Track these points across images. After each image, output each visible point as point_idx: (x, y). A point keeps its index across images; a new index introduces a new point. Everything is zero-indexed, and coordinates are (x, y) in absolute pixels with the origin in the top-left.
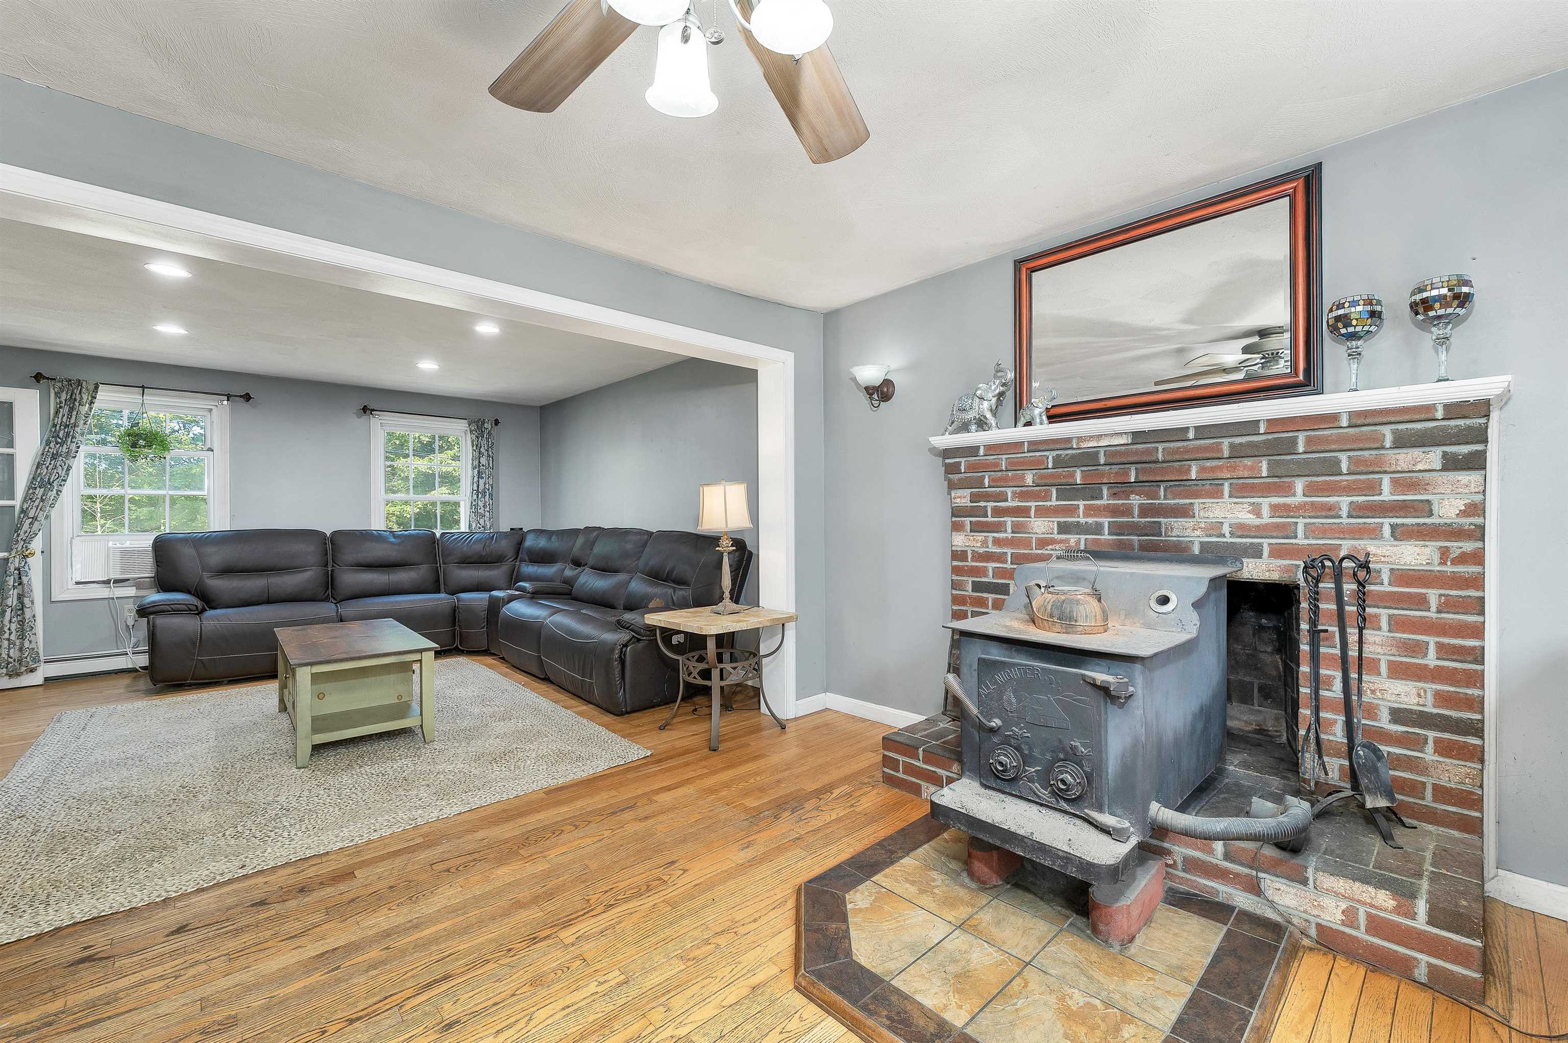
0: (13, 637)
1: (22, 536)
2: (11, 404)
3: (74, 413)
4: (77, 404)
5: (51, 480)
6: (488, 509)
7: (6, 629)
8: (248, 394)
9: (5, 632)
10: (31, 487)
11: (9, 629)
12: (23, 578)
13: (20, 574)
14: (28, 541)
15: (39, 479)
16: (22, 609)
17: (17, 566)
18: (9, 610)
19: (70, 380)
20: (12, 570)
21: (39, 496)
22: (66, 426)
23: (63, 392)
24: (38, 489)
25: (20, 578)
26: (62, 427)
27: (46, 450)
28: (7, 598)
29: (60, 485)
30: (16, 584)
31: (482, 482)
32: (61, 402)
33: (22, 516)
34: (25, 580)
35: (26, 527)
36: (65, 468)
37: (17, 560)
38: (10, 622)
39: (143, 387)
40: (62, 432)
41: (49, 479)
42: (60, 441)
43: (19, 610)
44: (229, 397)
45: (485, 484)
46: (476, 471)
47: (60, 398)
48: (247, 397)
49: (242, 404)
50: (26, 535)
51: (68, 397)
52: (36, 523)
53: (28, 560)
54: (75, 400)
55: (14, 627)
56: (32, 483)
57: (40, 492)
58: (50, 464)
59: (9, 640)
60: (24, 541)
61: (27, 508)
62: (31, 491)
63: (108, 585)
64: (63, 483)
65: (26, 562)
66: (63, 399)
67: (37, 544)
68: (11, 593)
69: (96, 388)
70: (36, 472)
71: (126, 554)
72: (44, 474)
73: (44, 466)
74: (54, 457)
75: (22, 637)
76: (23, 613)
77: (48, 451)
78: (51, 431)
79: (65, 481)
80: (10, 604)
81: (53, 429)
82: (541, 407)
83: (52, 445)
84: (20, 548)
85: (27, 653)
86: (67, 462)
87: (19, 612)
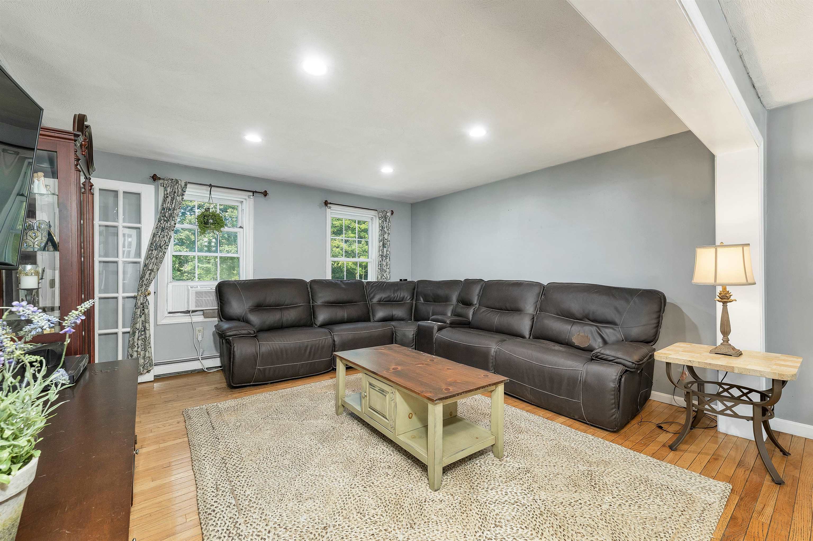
0: (139, 350)
1: (145, 282)
2: (139, 194)
3: (174, 201)
4: (176, 195)
5: (161, 245)
6: (388, 267)
7: (136, 344)
8: (266, 191)
9: (135, 346)
10: (150, 249)
11: (137, 344)
12: (146, 310)
13: (143, 307)
14: (148, 285)
15: (155, 244)
16: (144, 331)
17: (142, 302)
18: (137, 332)
19: (173, 179)
20: (139, 304)
21: (155, 256)
22: (170, 209)
23: (168, 187)
24: (154, 251)
25: (143, 310)
26: (168, 210)
27: (159, 225)
28: (136, 324)
29: (165, 248)
30: (141, 314)
31: (385, 249)
32: (167, 194)
33: (145, 268)
34: (146, 311)
35: (147, 276)
36: (168, 237)
37: (142, 298)
38: (138, 339)
39: (211, 186)
40: (167, 213)
41: (160, 244)
42: (166, 219)
43: (142, 331)
44: (253, 192)
45: (387, 251)
46: (381, 243)
47: (167, 191)
48: (265, 194)
49: (261, 198)
50: (147, 281)
51: (171, 190)
52: (153, 273)
53: (148, 297)
54: (175, 192)
55: (140, 342)
56: (151, 247)
57: (155, 253)
58: (161, 234)
59: (137, 351)
60: (146, 285)
61: (148, 264)
62: (150, 252)
63: (189, 314)
64: (167, 247)
65: (147, 300)
66: (168, 192)
67: (151, 289)
68: (138, 320)
69: (186, 185)
70: (153, 239)
71: (198, 294)
72: (157, 241)
73: (157, 235)
74: (163, 230)
75: (145, 350)
76: (145, 334)
77: (160, 226)
78: (161, 213)
79: (168, 246)
80: (138, 327)
81: (163, 211)
82: (411, 204)
83: (162, 222)
84: (143, 290)
85: (148, 360)
86: (169, 233)
87: (143, 333)
